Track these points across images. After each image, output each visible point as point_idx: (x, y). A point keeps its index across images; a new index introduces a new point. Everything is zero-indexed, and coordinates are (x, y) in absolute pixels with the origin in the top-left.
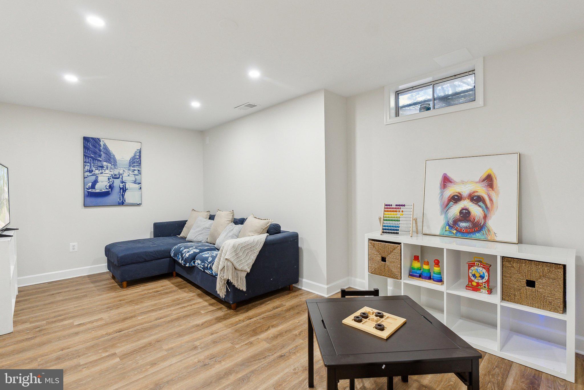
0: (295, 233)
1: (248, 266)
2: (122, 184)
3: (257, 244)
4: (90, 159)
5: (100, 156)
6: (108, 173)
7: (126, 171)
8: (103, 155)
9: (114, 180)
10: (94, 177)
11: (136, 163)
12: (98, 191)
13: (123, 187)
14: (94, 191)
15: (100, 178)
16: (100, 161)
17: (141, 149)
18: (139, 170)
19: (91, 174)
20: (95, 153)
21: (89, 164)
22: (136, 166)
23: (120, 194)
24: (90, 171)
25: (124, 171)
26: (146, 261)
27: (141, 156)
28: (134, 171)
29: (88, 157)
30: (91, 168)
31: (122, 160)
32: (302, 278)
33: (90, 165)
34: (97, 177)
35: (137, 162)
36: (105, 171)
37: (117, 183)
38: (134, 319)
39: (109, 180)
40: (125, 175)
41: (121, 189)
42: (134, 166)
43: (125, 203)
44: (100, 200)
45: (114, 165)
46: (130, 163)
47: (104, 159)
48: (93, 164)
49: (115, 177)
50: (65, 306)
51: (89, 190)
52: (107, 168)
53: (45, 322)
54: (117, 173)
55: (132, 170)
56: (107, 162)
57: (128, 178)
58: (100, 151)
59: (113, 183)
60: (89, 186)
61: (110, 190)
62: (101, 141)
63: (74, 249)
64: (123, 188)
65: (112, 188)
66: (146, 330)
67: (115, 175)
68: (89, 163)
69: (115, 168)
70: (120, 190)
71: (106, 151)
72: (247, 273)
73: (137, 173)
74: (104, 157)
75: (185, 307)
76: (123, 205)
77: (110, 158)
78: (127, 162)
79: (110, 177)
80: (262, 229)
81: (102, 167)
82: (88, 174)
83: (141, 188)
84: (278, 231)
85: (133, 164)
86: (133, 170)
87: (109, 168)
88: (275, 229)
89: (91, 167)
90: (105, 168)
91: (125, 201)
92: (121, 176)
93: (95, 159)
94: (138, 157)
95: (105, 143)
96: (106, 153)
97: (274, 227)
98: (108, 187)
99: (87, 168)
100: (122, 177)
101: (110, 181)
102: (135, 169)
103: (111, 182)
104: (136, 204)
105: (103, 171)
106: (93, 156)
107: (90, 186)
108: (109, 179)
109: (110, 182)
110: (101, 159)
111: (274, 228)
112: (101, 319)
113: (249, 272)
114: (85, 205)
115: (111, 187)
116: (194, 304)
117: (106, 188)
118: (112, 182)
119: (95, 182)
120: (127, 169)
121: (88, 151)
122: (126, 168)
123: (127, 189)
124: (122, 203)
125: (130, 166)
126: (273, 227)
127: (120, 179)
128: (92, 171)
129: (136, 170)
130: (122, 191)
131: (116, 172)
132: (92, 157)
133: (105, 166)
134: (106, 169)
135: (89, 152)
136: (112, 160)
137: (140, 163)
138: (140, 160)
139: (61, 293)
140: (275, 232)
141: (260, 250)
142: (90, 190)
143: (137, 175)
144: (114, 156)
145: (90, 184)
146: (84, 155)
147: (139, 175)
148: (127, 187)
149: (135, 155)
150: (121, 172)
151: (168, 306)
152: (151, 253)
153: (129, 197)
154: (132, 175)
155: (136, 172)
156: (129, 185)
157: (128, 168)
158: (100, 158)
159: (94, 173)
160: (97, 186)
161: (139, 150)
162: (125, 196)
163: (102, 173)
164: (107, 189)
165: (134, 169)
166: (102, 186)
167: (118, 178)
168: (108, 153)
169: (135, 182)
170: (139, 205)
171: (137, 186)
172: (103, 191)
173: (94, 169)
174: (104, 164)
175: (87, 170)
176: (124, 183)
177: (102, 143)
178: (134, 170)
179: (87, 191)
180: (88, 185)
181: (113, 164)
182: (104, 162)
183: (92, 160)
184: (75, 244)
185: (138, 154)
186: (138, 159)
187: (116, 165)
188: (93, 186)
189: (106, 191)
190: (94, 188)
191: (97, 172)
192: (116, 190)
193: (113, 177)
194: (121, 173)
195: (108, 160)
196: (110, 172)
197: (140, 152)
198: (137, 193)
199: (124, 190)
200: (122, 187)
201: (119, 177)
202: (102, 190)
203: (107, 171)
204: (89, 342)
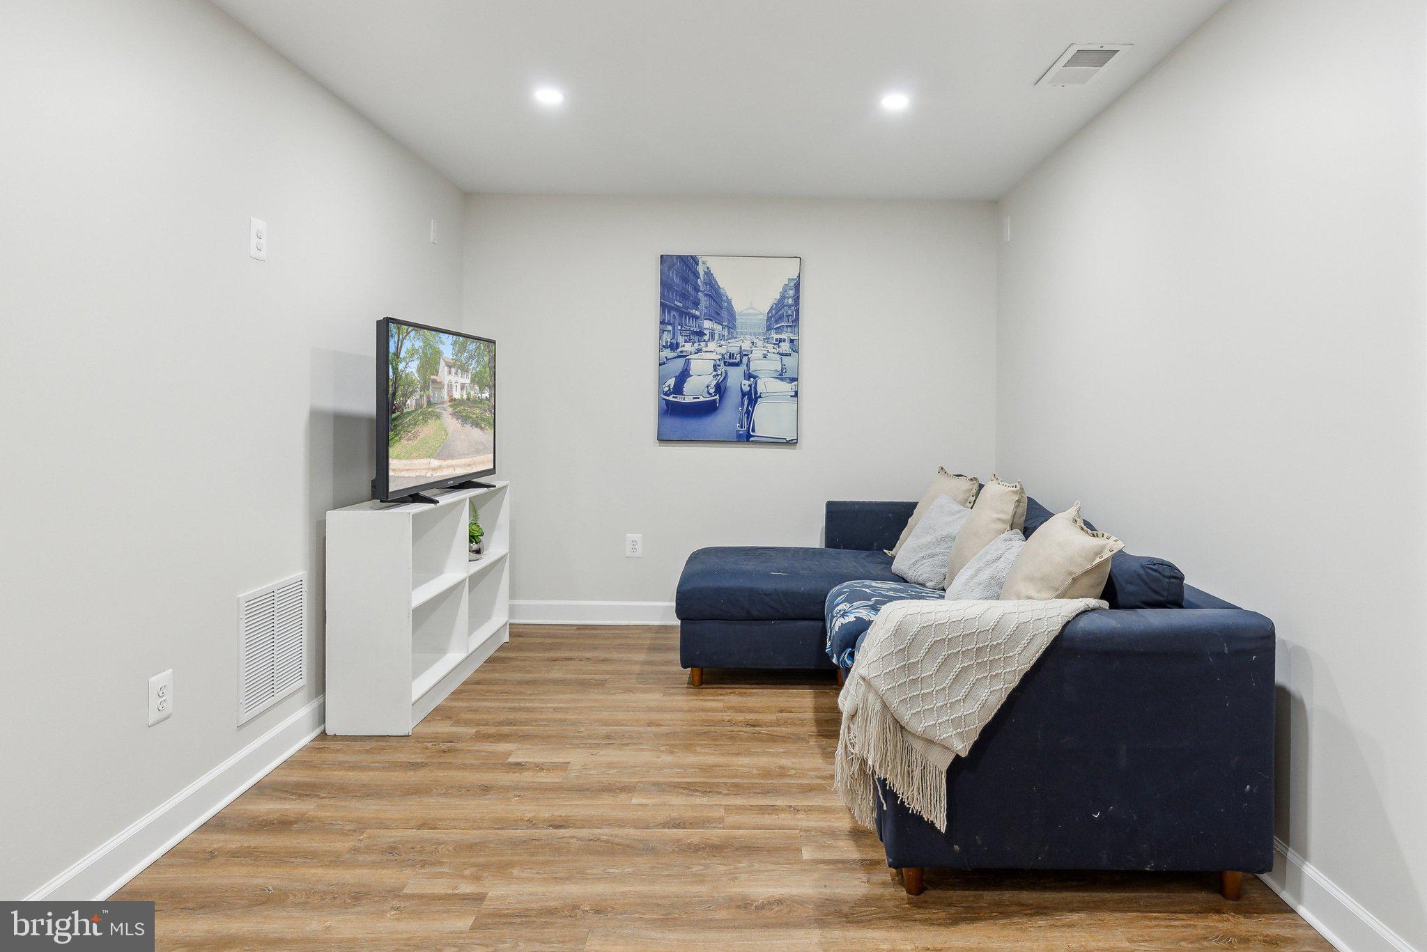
0: (1254, 621)
1: (959, 726)
2: (747, 383)
3: (1013, 638)
4: (673, 313)
5: (696, 304)
6: (714, 350)
7: (760, 343)
8: (704, 301)
9: (730, 369)
10: (681, 361)
11: (785, 318)
12: (689, 399)
13: (750, 389)
14: (679, 399)
15: (695, 366)
16: (696, 318)
17: (799, 277)
18: (792, 341)
19: (675, 354)
20: (684, 296)
21: (670, 328)
22: (785, 329)
23: (742, 409)
24: (673, 346)
25: (753, 343)
26: (750, 618)
27: (798, 297)
28: (778, 344)
29: (670, 309)
30: (674, 338)
31: (748, 311)
32: (1304, 854)
33: (674, 329)
34: (688, 362)
35: (788, 316)
36: (706, 346)
37: (735, 378)
38: (623, 798)
39: (715, 370)
40: (757, 354)
41: (744, 394)
42: (779, 328)
43: (754, 436)
44: (692, 424)
45: (729, 328)
46: (769, 319)
47: (704, 311)
48: (679, 327)
49: (731, 361)
50: (543, 700)
51: (668, 395)
52: (712, 335)
53: (473, 730)
54: (735, 350)
55: (774, 342)
56: (711, 320)
57: (764, 364)
58: (697, 289)
59: (724, 379)
60: (669, 386)
61: (717, 397)
62: (700, 263)
63: (634, 550)
64: (749, 393)
65: (724, 392)
66: (614, 850)
67: (732, 356)
68: (671, 324)
69: (731, 336)
70: (742, 398)
71: (709, 291)
72: (957, 757)
73: (788, 349)
74: (706, 308)
75: (774, 809)
76: (748, 441)
77: (720, 308)
78: (761, 317)
79: (718, 363)
80: (1071, 573)
81: (700, 334)
82: (668, 353)
83: (796, 395)
84: (1161, 595)
85: (777, 321)
86: (776, 340)
87: (716, 337)
88: (1146, 583)
89: (674, 334)
90: (706, 338)
91: (753, 431)
92: (745, 359)
93: (684, 312)
94: (790, 301)
95: (708, 268)
96: (710, 296)
97: (1142, 572)
98: (712, 391)
99: (667, 337)
100: (749, 361)
101: (719, 372)
102: (783, 336)
103: (721, 375)
104: (781, 441)
105: (703, 344)
106: (679, 304)
107: (672, 387)
108: (715, 367)
109: (718, 375)
110: (698, 313)
111: (1143, 580)
112: (563, 767)
113: (964, 754)
114: (663, 439)
115: (720, 389)
116: (809, 810)
117: (708, 392)
118: (724, 375)
119: (683, 376)
120: (761, 338)
121: (669, 292)
122: (759, 334)
123: (760, 397)
124: (746, 437)
125: (769, 328)
126: (1139, 575)
127: (743, 367)
128: (677, 345)
129: (784, 340)
130: (746, 402)
131: (733, 347)
132: (677, 309)
133: (707, 332)
134: (709, 339)
135: (671, 296)
136: (724, 314)
137: (797, 320)
138: (797, 311)
139: (573, 662)
140: (1144, 598)
141: (1027, 667)
142: (671, 398)
143: (786, 355)
144: (729, 302)
145: (672, 382)
146: (662, 305)
147: (793, 354)
148: (759, 391)
149: (783, 297)
150: (746, 346)
151: (736, 785)
152: (766, 595)
153: (766, 419)
154: (773, 355)
155: (785, 347)
156: (767, 385)
157: (764, 334)
158: (697, 310)
159: (681, 352)
160: (689, 386)
161: (794, 280)
162: (755, 417)
163: (699, 351)
164: (710, 394)
165: (779, 336)
166: (698, 387)
167: (737, 365)
168: (715, 294)
169: (781, 376)
170: (792, 443)
171: (786, 387)
172: (702, 399)
173: (681, 340)
174: (705, 327)
175: (667, 342)
176: (752, 379)
177: (701, 269)
178: (780, 340)
179: (664, 399)
180: (667, 384)
181: (726, 324)
182: (706, 319)
183: (677, 317)
184: (637, 537)
185: (791, 293)
186: (789, 306)
187: (734, 327)
188: (678, 389)
189: (708, 399)
190: (681, 393)
191: (688, 347)
192: (733, 398)
193: (725, 362)
194: (744, 350)
195: (715, 315)
196: (720, 346)
197: (797, 287)
198: (788, 408)
199: (752, 397)
200: (746, 389)
201: (741, 360)
202: (698, 398)
203: (712, 346)
204: (479, 828)
